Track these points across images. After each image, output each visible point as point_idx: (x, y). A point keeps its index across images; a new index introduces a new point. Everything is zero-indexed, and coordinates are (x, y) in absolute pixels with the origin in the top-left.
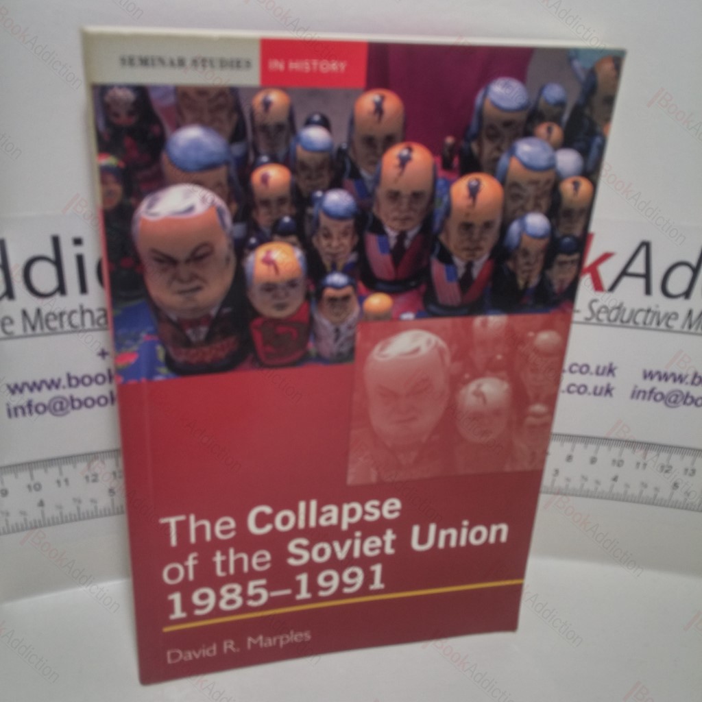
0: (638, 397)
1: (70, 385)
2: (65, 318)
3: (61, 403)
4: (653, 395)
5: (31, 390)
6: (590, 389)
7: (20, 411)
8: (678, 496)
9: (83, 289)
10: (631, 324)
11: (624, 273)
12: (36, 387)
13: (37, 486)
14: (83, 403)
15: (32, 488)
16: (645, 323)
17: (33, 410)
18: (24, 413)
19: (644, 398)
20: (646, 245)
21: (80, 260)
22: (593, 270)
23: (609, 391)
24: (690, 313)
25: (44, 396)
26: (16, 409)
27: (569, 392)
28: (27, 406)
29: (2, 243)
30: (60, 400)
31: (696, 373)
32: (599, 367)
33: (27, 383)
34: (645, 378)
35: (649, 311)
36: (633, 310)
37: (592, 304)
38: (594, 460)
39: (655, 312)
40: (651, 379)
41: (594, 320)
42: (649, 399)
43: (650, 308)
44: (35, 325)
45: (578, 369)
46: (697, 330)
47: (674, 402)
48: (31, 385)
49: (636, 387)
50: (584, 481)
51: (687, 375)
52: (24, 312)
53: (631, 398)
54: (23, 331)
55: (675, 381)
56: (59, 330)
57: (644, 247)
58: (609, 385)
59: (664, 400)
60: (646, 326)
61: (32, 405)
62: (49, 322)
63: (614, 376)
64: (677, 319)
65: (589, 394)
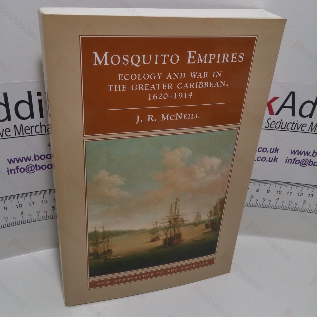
0: (288, 163)
1: (35, 160)
2: (33, 128)
3: (31, 167)
4: (295, 161)
5: (18, 162)
6: (267, 159)
7: (13, 171)
8: (306, 206)
9: (42, 116)
10: (286, 129)
11: (283, 106)
12: (20, 160)
13: (20, 206)
14: (41, 168)
15: (18, 206)
16: (292, 129)
17: (19, 170)
18: (15, 173)
19: (291, 163)
20: (293, 93)
21: (40, 101)
22: (269, 105)
23: (276, 160)
24: (312, 123)
25: (24, 164)
26: (11, 170)
27: (258, 160)
28: (16, 169)
29: (5, 95)
30: (31, 166)
31: (314, 151)
32: (271, 149)
33: (16, 159)
34: (292, 154)
35: (294, 123)
36: (287, 123)
37: (269, 121)
38: (268, 191)
39: (296, 124)
40: (294, 154)
41: (269, 128)
42: (293, 163)
43: (294, 122)
44: (20, 132)
45: (262, 150)
46: (314, 131)
47: (304, 164)
48: (18, 159)
49: (288, 158)
50: (264, 201)
51: (310, 152)
52: (15, 126)
53: (286, 163)
54: (15, 134)
55: (305, 155)
56: (31, 134)
57: (292, 94)
58: (275, 157)
59: (300, 163)
60: (292, 130)
61: (19, 168)
62: (26, 131)
63: (278, 153)
64: (306, 127)
65: (267, 161)
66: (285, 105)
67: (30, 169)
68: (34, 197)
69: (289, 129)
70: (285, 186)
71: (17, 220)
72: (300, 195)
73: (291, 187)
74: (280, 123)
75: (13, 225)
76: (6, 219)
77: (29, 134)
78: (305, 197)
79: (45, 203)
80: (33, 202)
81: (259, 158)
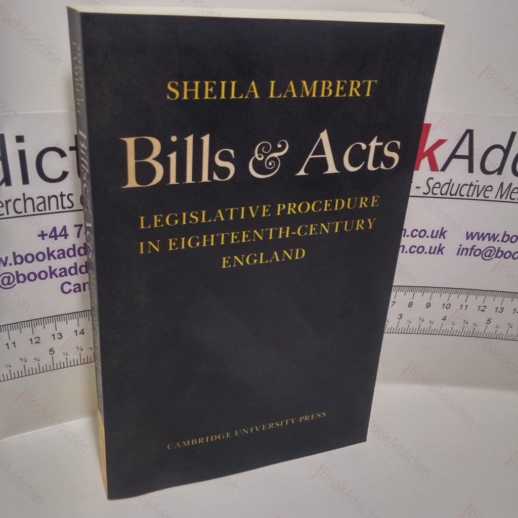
0: (461, 255)
1: (16, 263)
2: (10, 204)
3: (9, 278)
4: (473, 251)
6: (427, 250)
8: (491, 329)
9: (26, 180)
10: (458, 196)
11: (453, 156)
14: (27, 278)
16: (468, 196)
19: (466, 255)
20: (470, 132)
21: (22, 154)
22: (430, 154)
23: (440, 250)
24: (502, 184)
27: (410, 252)
30: (7, 276)
31: (505, 232)
32: (433, 231)
35: (471, 185)
36: (459, 184)
37: (429, 182)
38: (429, 304)
39: (476, 185)
40: (472, 239)
41: (430, 194)
42: (470, 255)
43: (472, 183)
45: (417, 233)
46: (506, 199)
47: (489, 256)
49: (461, 245)
50: (421, 322)
51: (499, 234)
53: (458, 255)
55: (489, 240)
56: (5, 216)
57: (468, 134)
58: (441, 245)
59: (481, 255)
60: (469, 198)
63: (444, 238)
64: (491, 191)
65: (426, 253)
66: (457, 154)
67: (6, 281)
68: (15, 333)
69: (463, 196)
70: (457, 295)
72: (481, 309)
73: (466, 296)
74: (449, 187)
77: (3, 214)
78: (490, 313)
79: (36, 343)
80: (14, 343)
81: (413, 248)
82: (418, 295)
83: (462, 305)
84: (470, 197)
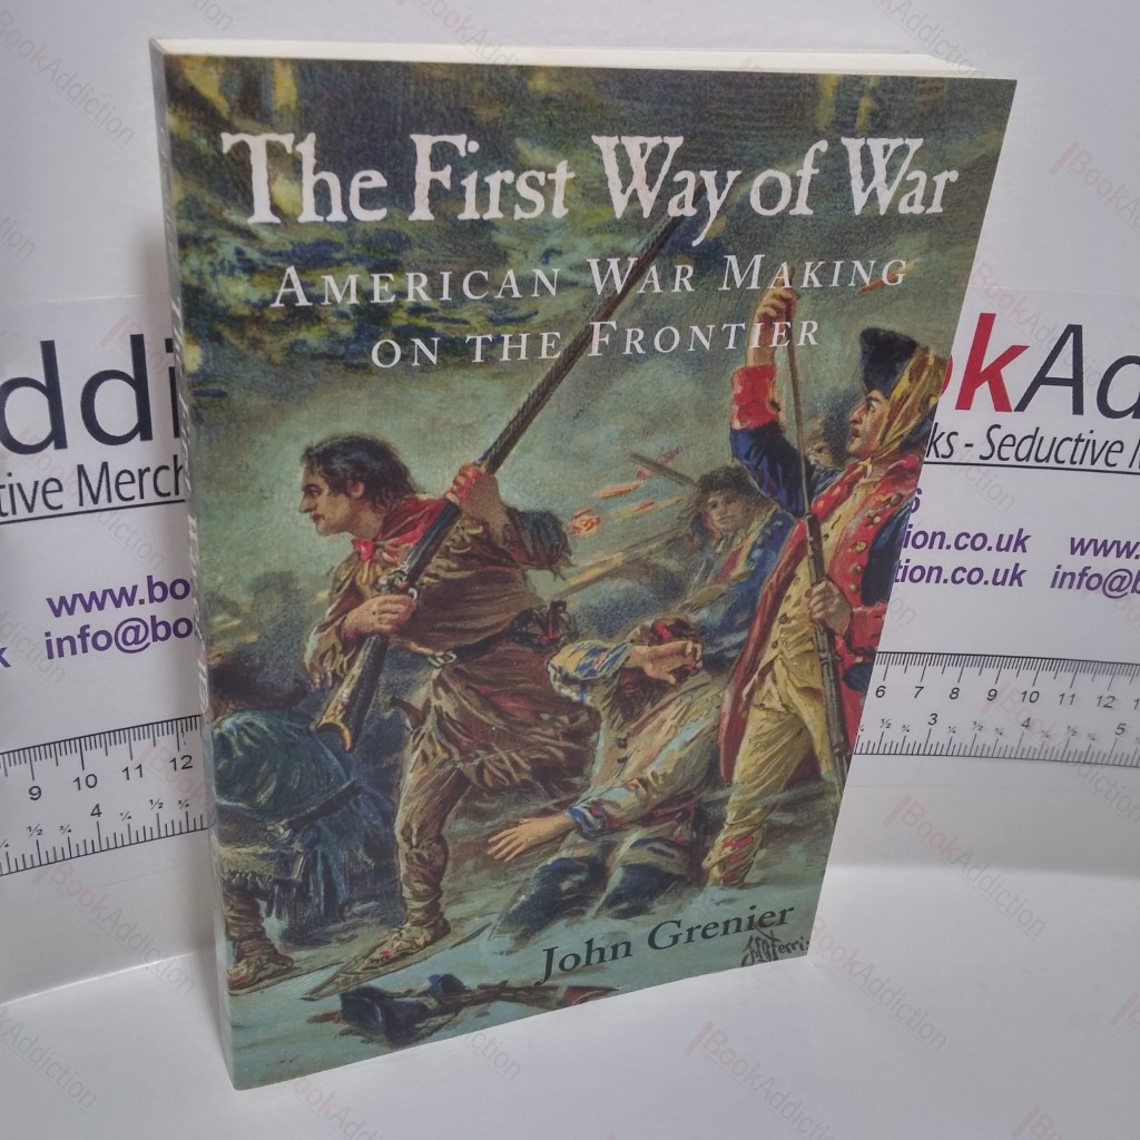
0: (1060, 586)
1: (152, 599)
2: (148, 478)
3: (136, 629)
4: (1085, 579)
5: (88, 608)
6: (988, 576)
7: (66, 645)
8: (1125, 745)
10: (1052, 462)
11: (1041, 379)
12: (94, 601)
13: (91, 782)
14: (172, 630)
15: (83, 781)
16: (1072, 462)
17: (89, 640)
18: (74, 652)
19: (1070, 587)
20: (1075, 330)
22: (994, 376)
23: (1017, 576)
25: (108, 619)
26: (60, 641)
27: (954, 581)
28: (79, 636)
29: (48, 349)
30: (135, 624)
32: (1001, 536)
33: (81, 596)
34: (1073, 552)
35: (1079, 440)
36: (1055, 439)
37: (991, 433)
38: (993, 693)
39: (1089, 441)
40: (1083, 553)
41: (994, 459)
42: (1079, 587)
43: (1080, 435)
44: (98, 493)
45: (968, 541)
47: (1118, 589)
48: (87, 599)
49: (1059, 567)
50: (976, 731)
51: (1138, 544)
52: (81, 469)
53: (1053, 586)
54: (78, 503)
55: (1119, 555)
56: (137, 501)
57: (1072, 335)
58: (1017, 565)
59: (1101, 587)
60: (1074, 466)
61: (88, 635)
62: (120, 486)
63: (1024, 550)
64: (1121, 451)
65: (986, 583)
66: (1049, 375)
67: (130, 637)
68: (141, 746)
69: (1063, 462)
70: (1052, 673)
71: (76, 839)
72: (1103, 703)
73: (1071, 675)
74: (1033, 443)
75: (60, 857)
76: (35, 837)
77: (132, 498)
78: (1123, 711)
79: (183, 768)
80: (140, 766)
81: (960, 572)
82: (971, 672)
83: (1063, 695)
84: (1077, 466)
